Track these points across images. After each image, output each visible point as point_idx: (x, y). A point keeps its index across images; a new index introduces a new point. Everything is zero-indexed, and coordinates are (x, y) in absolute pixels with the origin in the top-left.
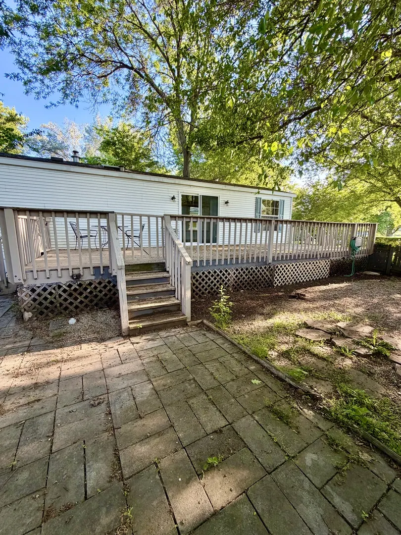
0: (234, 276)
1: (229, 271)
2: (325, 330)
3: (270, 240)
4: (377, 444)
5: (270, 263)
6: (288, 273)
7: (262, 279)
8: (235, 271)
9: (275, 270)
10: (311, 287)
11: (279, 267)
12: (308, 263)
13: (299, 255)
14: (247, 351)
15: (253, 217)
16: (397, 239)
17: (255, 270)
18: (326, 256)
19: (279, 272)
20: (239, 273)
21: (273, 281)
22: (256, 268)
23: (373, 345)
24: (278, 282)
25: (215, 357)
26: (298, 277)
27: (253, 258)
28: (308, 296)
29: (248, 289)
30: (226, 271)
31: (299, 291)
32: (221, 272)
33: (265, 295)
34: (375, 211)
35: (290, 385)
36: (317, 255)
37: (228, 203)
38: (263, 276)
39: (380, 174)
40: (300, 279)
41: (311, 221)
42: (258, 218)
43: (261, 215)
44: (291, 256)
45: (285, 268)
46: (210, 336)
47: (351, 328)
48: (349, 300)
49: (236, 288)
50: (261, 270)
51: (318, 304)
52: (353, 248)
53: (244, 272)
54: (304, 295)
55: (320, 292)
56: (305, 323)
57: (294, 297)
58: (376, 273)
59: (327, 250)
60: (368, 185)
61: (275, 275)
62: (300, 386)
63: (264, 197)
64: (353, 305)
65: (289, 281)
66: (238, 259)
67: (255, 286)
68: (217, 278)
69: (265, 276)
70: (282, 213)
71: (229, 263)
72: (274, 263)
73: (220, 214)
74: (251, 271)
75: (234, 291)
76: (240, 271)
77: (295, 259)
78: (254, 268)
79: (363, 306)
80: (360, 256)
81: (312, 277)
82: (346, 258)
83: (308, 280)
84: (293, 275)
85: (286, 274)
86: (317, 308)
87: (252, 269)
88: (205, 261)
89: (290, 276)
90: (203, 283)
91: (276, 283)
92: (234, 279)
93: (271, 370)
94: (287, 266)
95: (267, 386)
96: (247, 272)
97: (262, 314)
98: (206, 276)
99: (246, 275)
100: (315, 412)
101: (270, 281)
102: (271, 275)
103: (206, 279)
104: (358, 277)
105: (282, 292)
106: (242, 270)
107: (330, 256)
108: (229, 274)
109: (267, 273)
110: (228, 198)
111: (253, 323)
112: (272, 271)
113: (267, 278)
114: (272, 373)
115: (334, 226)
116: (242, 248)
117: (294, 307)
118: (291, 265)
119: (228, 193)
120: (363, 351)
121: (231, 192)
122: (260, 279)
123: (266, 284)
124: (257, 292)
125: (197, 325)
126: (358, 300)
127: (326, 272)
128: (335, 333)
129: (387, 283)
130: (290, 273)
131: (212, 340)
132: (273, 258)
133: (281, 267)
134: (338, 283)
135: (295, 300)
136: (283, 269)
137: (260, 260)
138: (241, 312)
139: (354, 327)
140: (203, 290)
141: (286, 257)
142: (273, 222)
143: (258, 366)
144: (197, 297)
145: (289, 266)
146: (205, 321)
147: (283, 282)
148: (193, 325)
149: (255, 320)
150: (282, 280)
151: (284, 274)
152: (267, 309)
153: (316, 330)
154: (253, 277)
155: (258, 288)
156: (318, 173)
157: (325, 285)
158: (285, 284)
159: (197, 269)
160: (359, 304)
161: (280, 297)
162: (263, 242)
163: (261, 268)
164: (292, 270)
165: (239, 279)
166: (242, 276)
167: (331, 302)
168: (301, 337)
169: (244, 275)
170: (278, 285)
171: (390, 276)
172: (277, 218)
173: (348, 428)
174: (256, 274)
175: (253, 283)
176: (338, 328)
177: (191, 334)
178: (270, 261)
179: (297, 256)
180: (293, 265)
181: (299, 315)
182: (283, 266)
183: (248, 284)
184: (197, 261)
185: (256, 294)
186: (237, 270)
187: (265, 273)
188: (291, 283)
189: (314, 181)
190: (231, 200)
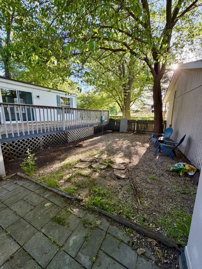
0: (43, 140)
1: (39, 138)
2: (89, 161)
3: (63, 118)
4: (103, 213)
5: (64, 131)
6: (75, 135)
7: (61, 140)
8: (43, 137)
9: (68, 134)
10: (86, 140)
11: (70, 132)
12: (86, 129)
13: (79, 126)
14: (45, 186)
15: (56, 106)
16: (118, 117)
17: (56, 135)
18: (91, 125)
19: (70, 135)
20: (46, 138)
21: (67, 140)
22: (57, 134)
23: (107, 163)
24: (70, 140)
25: (21, 198)
26: (80, 136)
27: (54, 129)
28: (84, 145)
29: (53, 146)
30: (37, 138)
31: (80, 143)
32: (33, 139)
33: (63, 148)
34: (111, 105)
35: (68, 198)
36: (87, 125)
37: (39, 97)
38: (61, 138)
39: (111, 91)
40: (81, 137)
41: (88, 109)
42: (59, 107)
43: (61, 105)
44: (75, 126)
45: (73, 133)
46: (20, 183)
47: (100, 157)
48: (100, 144)
49: (45, 147)
50: (59, 135)
51: (88, 148)
52: (102, 121)
53: (49, 137)
54: (82, 145)
55: (89, 142)
56: (81, 160)
57: (77, 147)
58: (111, 131)
59: (92, 122)
60: (107, 94)
61: (68, 137)
62: (73, 197)
63: (61, 96)
64: (102, 146)
65: (76, 138)
66: (44, 130)
67: (57, 144)
68: (30, 143)
69: (62, 138)
70: (72, 104)
71: (38, 133)
72: (67, 130)
73: (34, 103)
74: (54, 136)
75: (44, 149)
76: (47, 137)
77: (77, 127)
78: (55, 134)
79: (105, 146)
80: (105, 124)
81: (86, 135)
82: (100, 125)
83: (85, 137)
84: (78, 135)
85: (74, 135)
86: (87, 150)
87: (54, 135)
88: (19, 133)
89: (76, 136)
90: (20, 148)
91: (69, 141)
92: (43, 142)
93: (58, 193)
94: (74, 131)
95: (55, 204)
96: (51, 137)
97: (59, 159)
98: (21, 143)
99: (51, 139)
100: (79, 209)
101: (66, 140)
102: (66, 137)
103: (22, 145)
104: (105, 133)
105: (72, 145)
106: (48, 136)
107: (93, 125)
108: (39, 139)
109: (63, 136)
110: (39, 94)
111: (53, 166)
112: (66, 135)
113: (64, 139)
114: (59, 195)
115: (95, 111)
116: (49, 123)
117: (77, 152)
118: (76, 131)
119: (38, 91)
120: (103, 167)
121: (40, 90)
122: (60, 140)
123: (64, 142)
124: (59, 147)
125: (12, 178)
126: (104, 143)
127: (92, 132)
128: (93, 161)
129: (114, 134)
130: (76, 135)
131: (22, 186)
132: (66, 128)
133: (71, 132)
134: (97, 137)
135: (78, 148)
136: (72, 133)
137: (58, 130)
138: (47, 161)
139: (101, 157)
140: (20, 152)
141: (73, 127)
142: (63, 109)
143: (51, 193)
144: (16, 157)
145: (75, 131)
146: (18, 174)
147: (73, 139)
148: (8, 179)
149: (54, 164)
150: (72, 138)
151: (73, 135)
152: (63, 156)
153: (85, 162)
154: (56, 139)
155: (59, 145)
156: (88, 87)
157: (92, 138)
158: (74, 140)
159: (12, 139)
160: (104, 145)
161: (71, 148)
162: (59, 120)
163: (59, 134)
164: (77, 133)
165: (46, 141)
166: (48, 139)
167: (93, 146)
168: (78, 168)
169: (49, 139)
170: (70, 141)
171: (115, 131)
172: (70, 107)
173: (93, 210)
174: (57, 137)
175: (56, 143)
176: (95, 158)
177: (4, 186)
178: (64, 129)
179: (78, 126)
180: (77, 131)
181: (78, 156)
182: (72, 132)
183: (53, 143)
184: (11, 134)
185: (58, 148)
186: (44, 137)
187: (62, 136)
188: (77, 140)
189: (87, 91)
190: (40, 95)
